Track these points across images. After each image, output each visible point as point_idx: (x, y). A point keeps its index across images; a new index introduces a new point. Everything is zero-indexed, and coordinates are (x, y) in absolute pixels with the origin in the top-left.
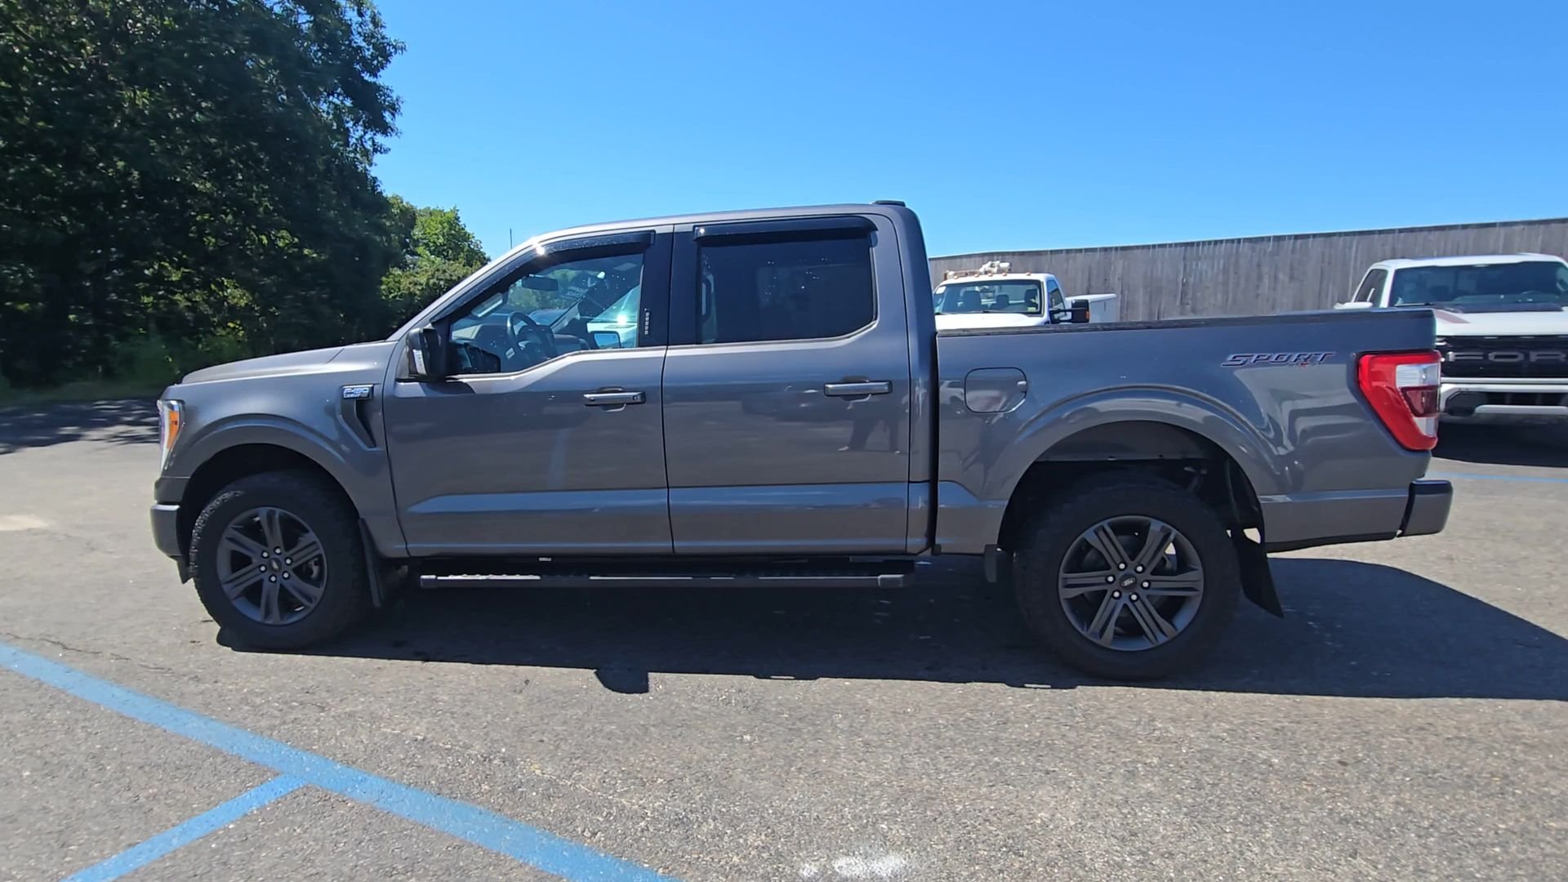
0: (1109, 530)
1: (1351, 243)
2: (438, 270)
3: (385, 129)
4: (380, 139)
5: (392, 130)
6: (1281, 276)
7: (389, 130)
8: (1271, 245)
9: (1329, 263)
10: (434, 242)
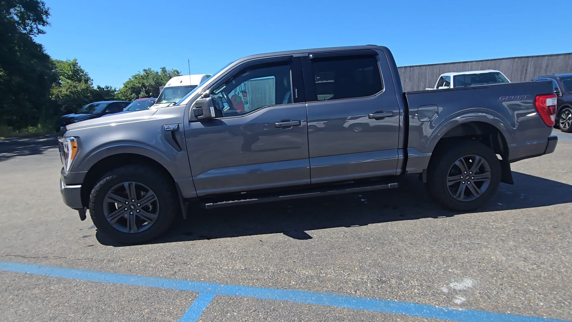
0: (463, 160)
1: (427, 68)
2: (71, 86)
3: (44, 23)
4: (40, 27)
5: (47, 23)
6: (407, 80)
7: (46, 23)
8: (403, 69)
9: (421, 75)
10: (67, 74)
